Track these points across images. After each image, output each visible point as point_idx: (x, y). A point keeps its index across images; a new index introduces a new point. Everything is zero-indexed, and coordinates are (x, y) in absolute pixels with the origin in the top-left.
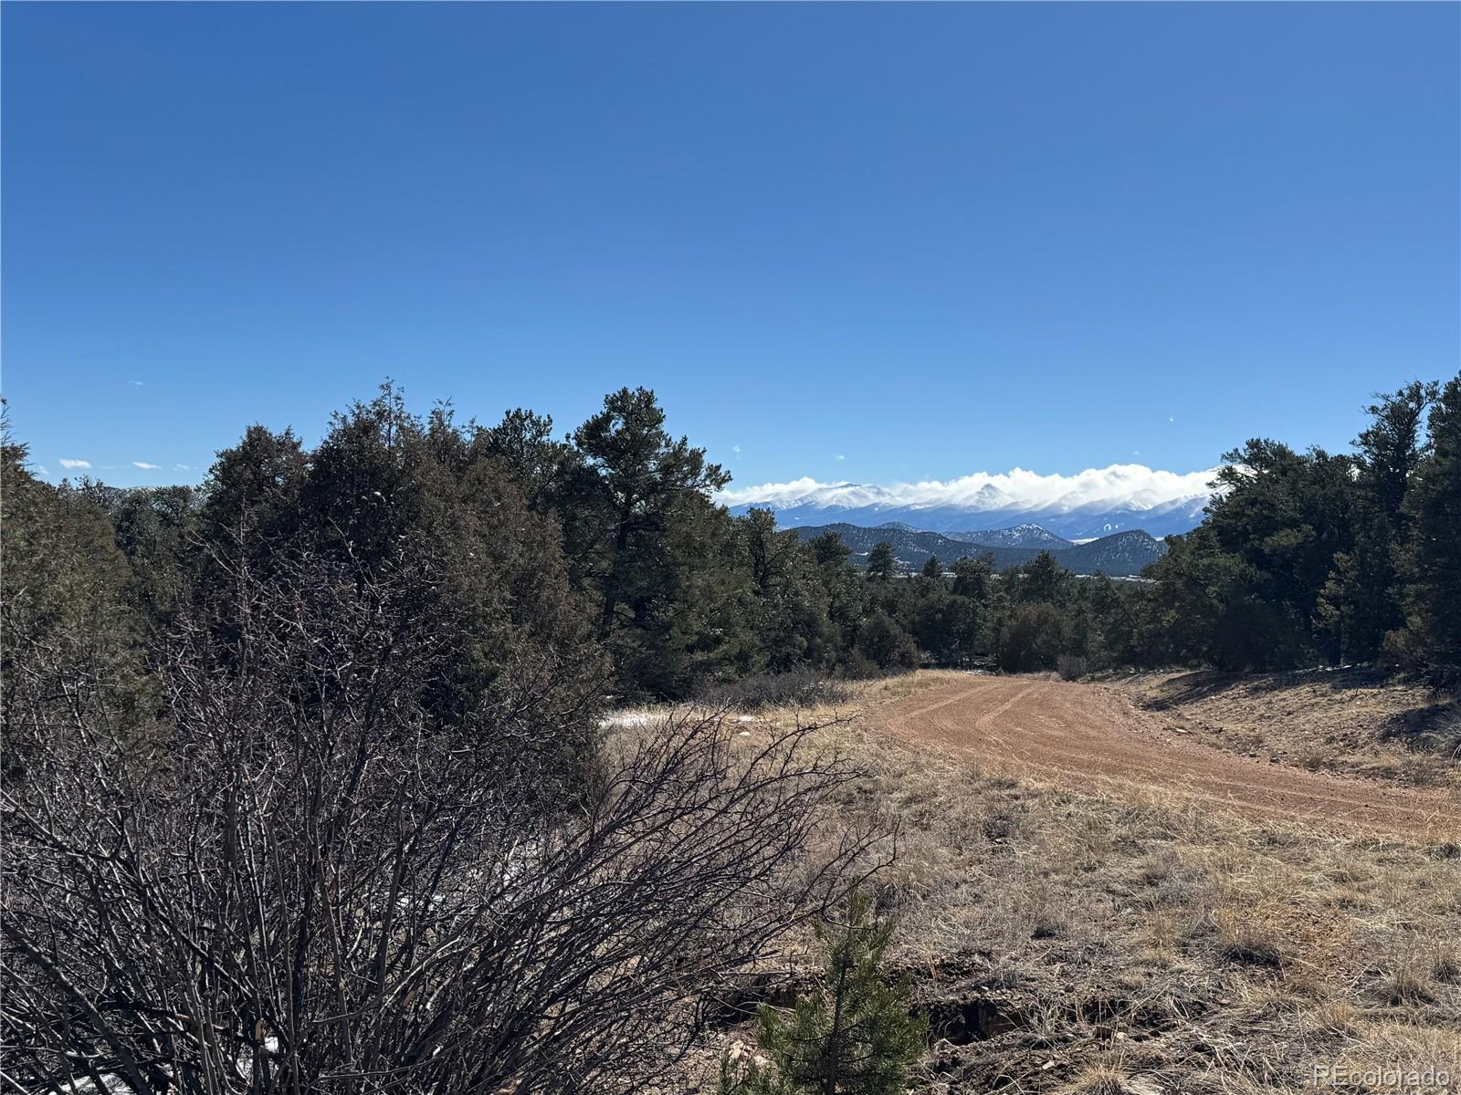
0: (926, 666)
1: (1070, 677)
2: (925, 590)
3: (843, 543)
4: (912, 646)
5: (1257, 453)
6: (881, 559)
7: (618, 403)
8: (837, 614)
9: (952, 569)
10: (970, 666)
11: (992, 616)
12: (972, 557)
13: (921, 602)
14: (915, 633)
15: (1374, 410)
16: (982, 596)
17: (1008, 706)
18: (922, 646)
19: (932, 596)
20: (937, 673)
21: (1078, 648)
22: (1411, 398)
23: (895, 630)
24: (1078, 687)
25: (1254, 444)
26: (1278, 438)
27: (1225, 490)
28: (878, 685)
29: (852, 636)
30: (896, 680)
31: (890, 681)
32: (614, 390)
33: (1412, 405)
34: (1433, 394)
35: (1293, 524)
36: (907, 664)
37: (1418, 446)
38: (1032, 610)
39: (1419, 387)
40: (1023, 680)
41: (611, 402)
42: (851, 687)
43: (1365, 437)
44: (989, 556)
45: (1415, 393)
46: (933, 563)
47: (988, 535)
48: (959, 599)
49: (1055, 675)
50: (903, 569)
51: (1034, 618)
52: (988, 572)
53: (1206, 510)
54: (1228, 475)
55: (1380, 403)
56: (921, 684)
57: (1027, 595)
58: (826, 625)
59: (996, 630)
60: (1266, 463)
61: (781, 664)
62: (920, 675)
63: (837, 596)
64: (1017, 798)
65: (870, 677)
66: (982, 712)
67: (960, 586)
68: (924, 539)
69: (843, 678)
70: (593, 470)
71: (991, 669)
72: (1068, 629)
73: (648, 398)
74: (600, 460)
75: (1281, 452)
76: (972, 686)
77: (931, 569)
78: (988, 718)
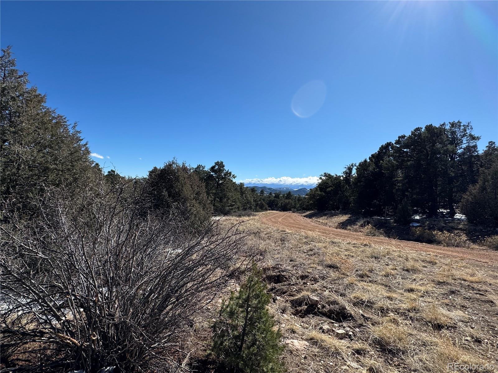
0: (269, 210)
1: (294, 212)
2: (270, 197)
3: (256, 189)
4: (267, 207)
5: (326, 175)
6: (262, 192)
7: (217, 163)
8: (255, 201)
9: (274, 194)
10: (277, 210)
11: (281, 202)
12: (277, 192)
13: (269, 199)
14: (268, 204)
15: (345, 168)
16: (279, 198)
17: (283, 217)
18: (269, 207)
19: (271, 198)
20: (271, 211)
21: (295, 207)
22: (351, 166)
23: (264, 204)
24: (295, 214)
25: (325, 173)
26: (329, 173)
27: (320, 181)
28: (261, 213)
29: (257, 205)
30: (265, 212)
31: (263, 212)
32: (216, 161)
33: (352, 167)
34: (355, 165)
35: (331, 186)
36: (266, 210)
37: (353, 174)
38: (287, 201)
39: (353, 164)
40: (285, 213)
41: (216, 163)
42: (257, 213)
43: (344, 172)
44: (280, 192)
45: (352, 165)
46: (271, 193)
47: (280, 188)
48: (275, 199)
49: (291, 212)
50: (266, 194)
51: (287, 202)
52: (280, 194)
53: (317, 184)
54: (321, 178)
55: (346, 167)
56: (269, 213)
57: (286, 198)
58: (253, 203)
59: (281, 204)
60: (327, 176)
61: (245, 209)
62: (268, 211)
63: (255, 198)
64: (286, 234)
65: (260, 212)
66: (280, 218)
67: (275, 197)
68: (270, 189)
69: (255, 212)
70: (212, 175)
71: (281, 211)
72: (293, 204)
73: (222, 163)
74: (214, 173)
75: (329, 175)
76: (278, 213)
77: (271, 194)
78: (280, 219)
